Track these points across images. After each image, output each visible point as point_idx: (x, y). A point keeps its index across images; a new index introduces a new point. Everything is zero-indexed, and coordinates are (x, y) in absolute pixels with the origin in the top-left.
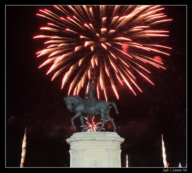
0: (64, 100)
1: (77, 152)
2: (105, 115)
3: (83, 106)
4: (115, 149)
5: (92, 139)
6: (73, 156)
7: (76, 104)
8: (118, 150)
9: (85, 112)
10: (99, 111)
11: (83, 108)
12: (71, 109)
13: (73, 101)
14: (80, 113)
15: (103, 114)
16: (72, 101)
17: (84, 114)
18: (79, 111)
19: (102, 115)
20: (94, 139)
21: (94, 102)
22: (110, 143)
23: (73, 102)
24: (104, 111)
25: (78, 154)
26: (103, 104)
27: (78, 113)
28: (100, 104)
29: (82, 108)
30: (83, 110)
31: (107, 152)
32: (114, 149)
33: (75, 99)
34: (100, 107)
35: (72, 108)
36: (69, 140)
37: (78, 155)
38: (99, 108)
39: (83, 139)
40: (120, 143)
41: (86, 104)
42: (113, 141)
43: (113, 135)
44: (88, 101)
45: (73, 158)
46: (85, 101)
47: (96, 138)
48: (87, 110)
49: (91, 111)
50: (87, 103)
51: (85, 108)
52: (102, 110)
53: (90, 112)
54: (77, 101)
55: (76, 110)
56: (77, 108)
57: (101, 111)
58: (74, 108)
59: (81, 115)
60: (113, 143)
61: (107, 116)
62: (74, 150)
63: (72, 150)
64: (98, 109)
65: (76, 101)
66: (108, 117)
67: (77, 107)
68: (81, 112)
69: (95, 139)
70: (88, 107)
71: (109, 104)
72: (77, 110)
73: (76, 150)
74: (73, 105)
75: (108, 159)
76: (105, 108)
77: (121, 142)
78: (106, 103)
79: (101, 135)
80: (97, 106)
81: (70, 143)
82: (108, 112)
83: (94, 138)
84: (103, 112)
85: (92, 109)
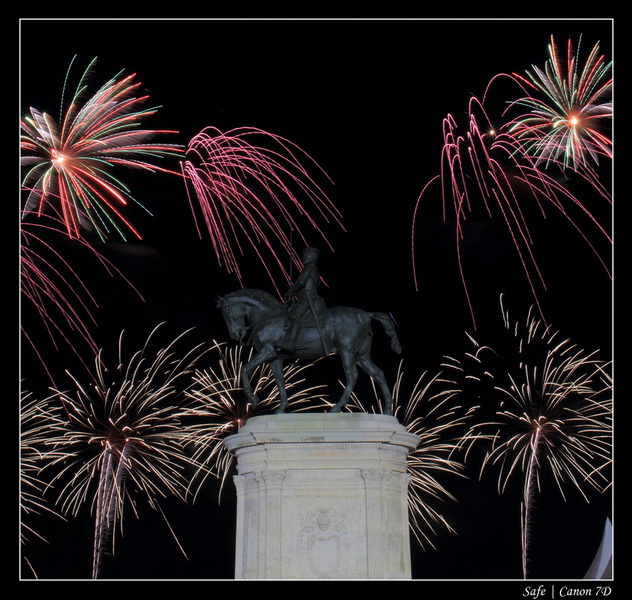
0: (218, 306)
1: (262, 483)
2: (357, 356)
3: (282, 324)
4: (388, 473)
5: (312, 438)
6: (245, 494)
7: (257, 318)
8: (399, 476)
9: (289, 346)
10: (336, 343)
11: (283, 333)
12: (240, 335)
13: (249, 308)
14: (272, 348)
15: (349, 352)
16: (244, 310)
17: (284, 351)
18: (268, 341)
19: (347, 357)
20: (318, 438)
21: (319, 314)
22: (371, 451)
23: (247, 312)
24: (354, 342)
25: (262, 488)
26: (348, 320)
27: (263, 350)
28: (338, 320)
29: (278, 333)
30: (281, 338)
31: (362, 482)
32: (384, 470)
33: (255, 303)
34: (339, 328)
35: (244, 333)
36: (234, 440)
37: (262, 494)
38: (336, 334)
39: (283, 437)
40: (407, 451)
41: (292, 321)
42: (381, 445)
43: (384, 426)
44: (298, 310)
45: (246, 501)
46: (287, 308)
47: (323, 435)
48: (296, 338)
49: (310, 342)
50: (294, 317)
51: (289, 332)
52: (346, 341)
53: (306, 346)
54: (262, 308)
55: (258, 338)
56: (260, 333)
57: (342, 341)
58: (253, 333)
59: (275, 355)
60: (382, 451)
61: (362, 361)
62: (250, 476)
63: (243, 477)
64: (333, 336)
65: (258, 308)
66: (365, 363)
67: (261, 327)
68: (275, 347)
69: (323, 438)
70: (300, 328)
71: (368, 320)
72: (262, 339)
73: (258, 475)
74: (247, 321)
75: (364, 507)
76: (354, 332)
77: (411, 449)
78: (359, 316)
79: (343, 424)
80: (327, 327)
81: (238, 452)
82: (366, 345)
83: (316, 435)
84: (350, 347)
85: (313, 335)
